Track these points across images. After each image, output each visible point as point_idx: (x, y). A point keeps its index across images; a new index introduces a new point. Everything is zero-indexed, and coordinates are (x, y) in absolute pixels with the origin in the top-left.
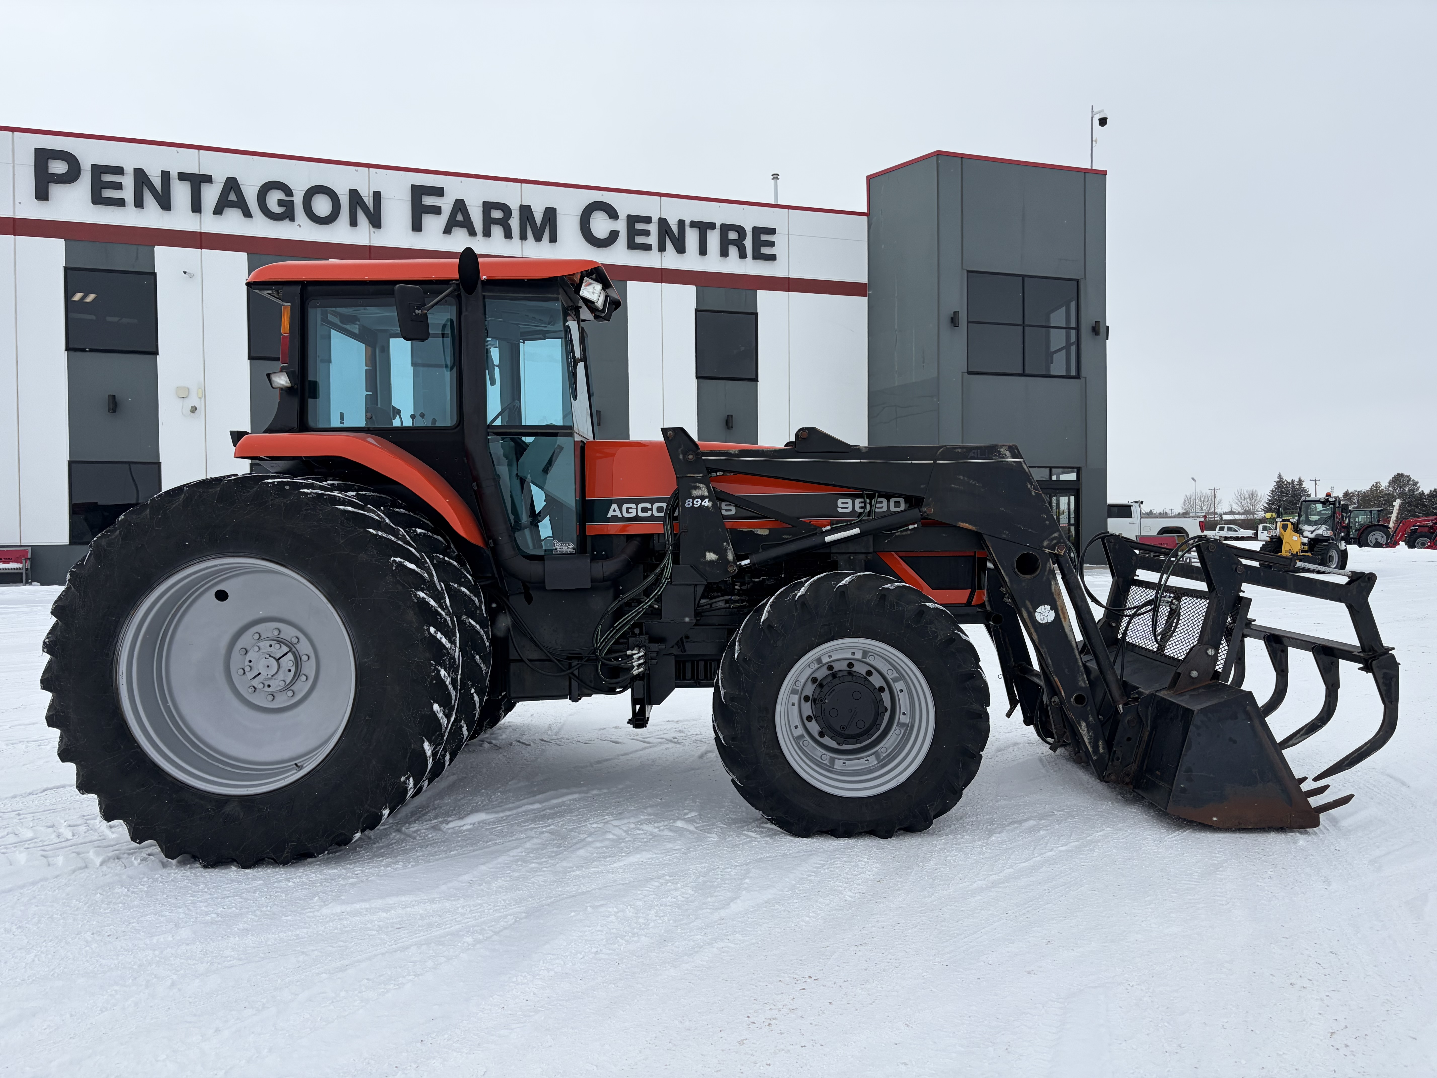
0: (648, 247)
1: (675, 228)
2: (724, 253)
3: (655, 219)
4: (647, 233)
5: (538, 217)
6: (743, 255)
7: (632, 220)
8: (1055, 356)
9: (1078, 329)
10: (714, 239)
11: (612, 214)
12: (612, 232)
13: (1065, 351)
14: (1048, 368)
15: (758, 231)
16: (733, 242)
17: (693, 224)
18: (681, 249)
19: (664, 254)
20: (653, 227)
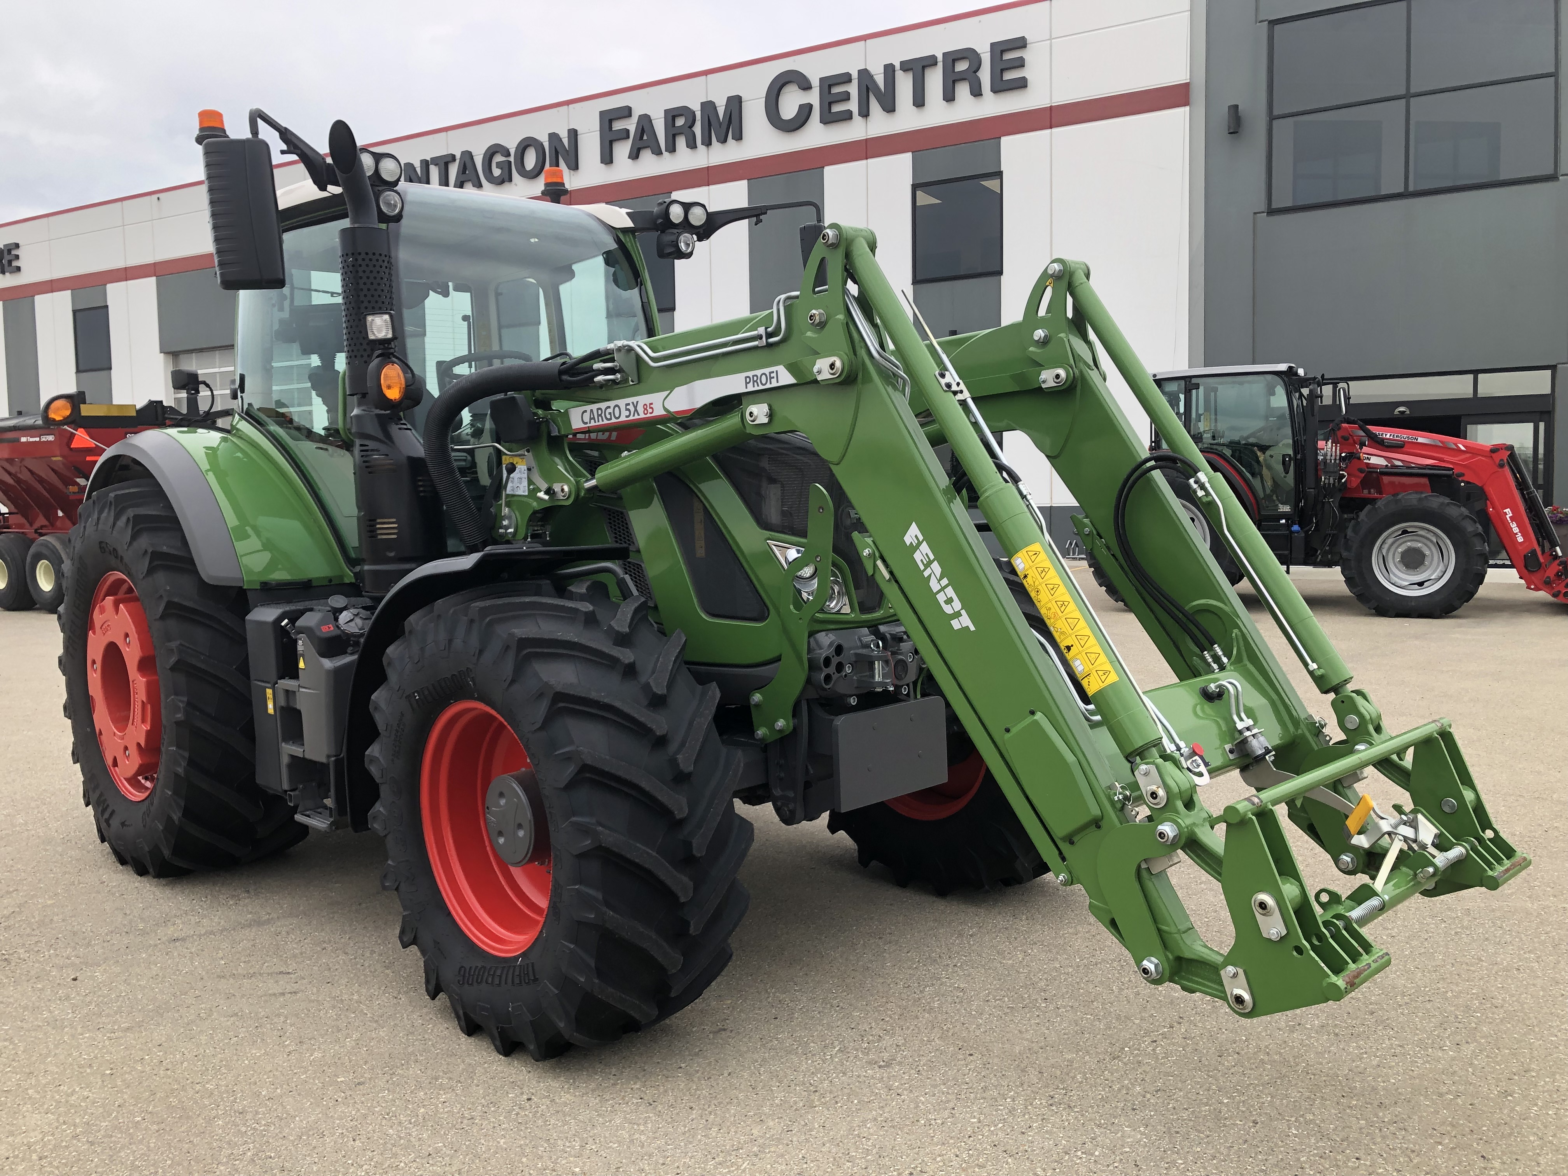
0: (847, 116)
1: (880, 80)
2: (949, 96)
3: (854, 75)
4: (846, 97)
5: (722, 113)
6: (977, 92)
7: (828, 83)
10: (935, 80)
11: (803, 82)
12: (803, 107)
15: (999, 49)
16: (961, 77)
17: (906, 66)
18: (890, 107)
19: (869, 118)
20: (853, 89)
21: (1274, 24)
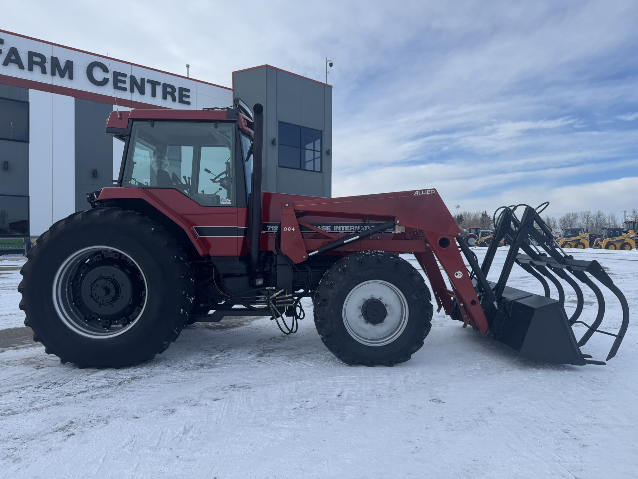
0: (125, 89)
1: (139, 82)
2: (165, 98)
3: (129, 75)
4: (124, 82)
5: (62, 65)
6: (174, 100)
7: (116, 74)
9: (321, 151)
10: (159, 90)
11: (105, 70)
12: (105, 79)
13: (313, 161)
15: (181, 90)
16: (169, 93)
17: (149, 81)
18: (142, 92)
19: (133, 93)
20: (128, 80)
21: (279, 122)
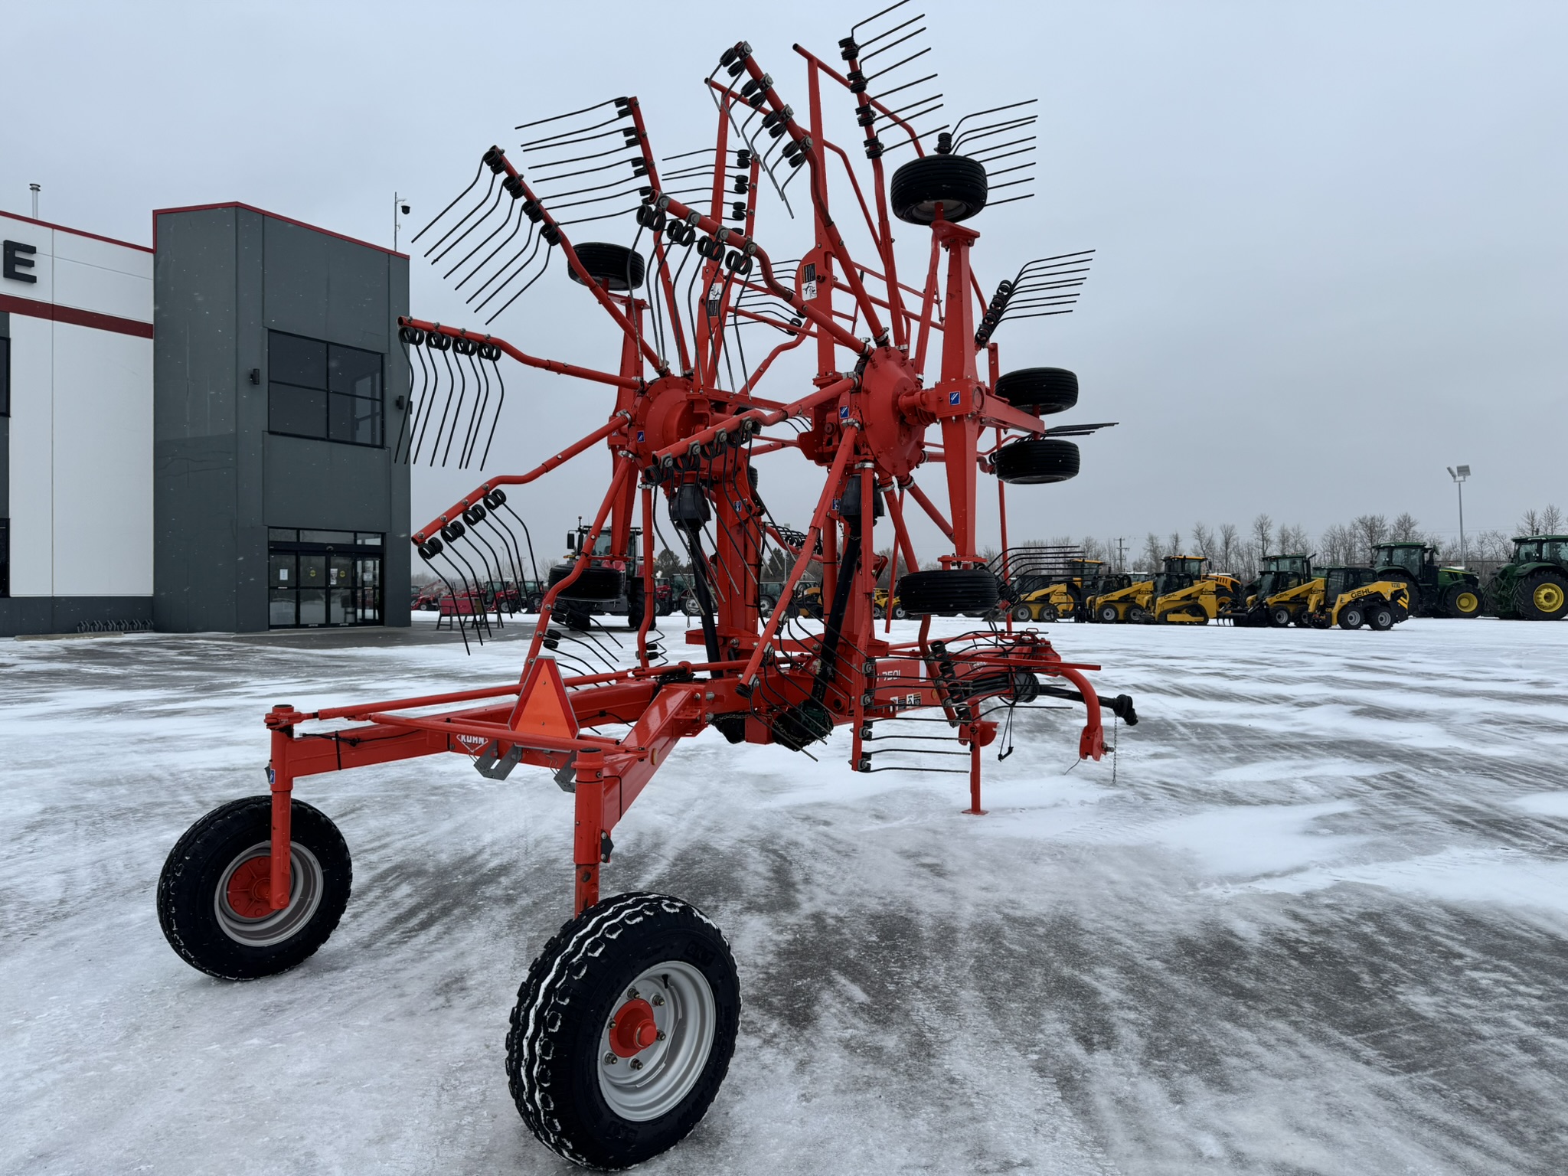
8: (361, 423)
9: (382, 400)
13: (369, 420)
14: (353, 435)
21: (270, 330)
